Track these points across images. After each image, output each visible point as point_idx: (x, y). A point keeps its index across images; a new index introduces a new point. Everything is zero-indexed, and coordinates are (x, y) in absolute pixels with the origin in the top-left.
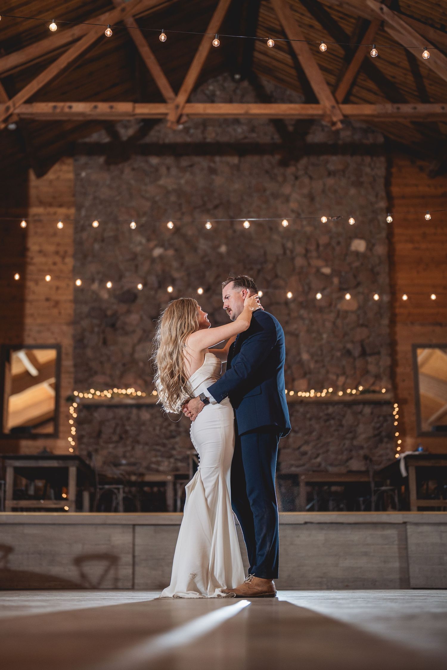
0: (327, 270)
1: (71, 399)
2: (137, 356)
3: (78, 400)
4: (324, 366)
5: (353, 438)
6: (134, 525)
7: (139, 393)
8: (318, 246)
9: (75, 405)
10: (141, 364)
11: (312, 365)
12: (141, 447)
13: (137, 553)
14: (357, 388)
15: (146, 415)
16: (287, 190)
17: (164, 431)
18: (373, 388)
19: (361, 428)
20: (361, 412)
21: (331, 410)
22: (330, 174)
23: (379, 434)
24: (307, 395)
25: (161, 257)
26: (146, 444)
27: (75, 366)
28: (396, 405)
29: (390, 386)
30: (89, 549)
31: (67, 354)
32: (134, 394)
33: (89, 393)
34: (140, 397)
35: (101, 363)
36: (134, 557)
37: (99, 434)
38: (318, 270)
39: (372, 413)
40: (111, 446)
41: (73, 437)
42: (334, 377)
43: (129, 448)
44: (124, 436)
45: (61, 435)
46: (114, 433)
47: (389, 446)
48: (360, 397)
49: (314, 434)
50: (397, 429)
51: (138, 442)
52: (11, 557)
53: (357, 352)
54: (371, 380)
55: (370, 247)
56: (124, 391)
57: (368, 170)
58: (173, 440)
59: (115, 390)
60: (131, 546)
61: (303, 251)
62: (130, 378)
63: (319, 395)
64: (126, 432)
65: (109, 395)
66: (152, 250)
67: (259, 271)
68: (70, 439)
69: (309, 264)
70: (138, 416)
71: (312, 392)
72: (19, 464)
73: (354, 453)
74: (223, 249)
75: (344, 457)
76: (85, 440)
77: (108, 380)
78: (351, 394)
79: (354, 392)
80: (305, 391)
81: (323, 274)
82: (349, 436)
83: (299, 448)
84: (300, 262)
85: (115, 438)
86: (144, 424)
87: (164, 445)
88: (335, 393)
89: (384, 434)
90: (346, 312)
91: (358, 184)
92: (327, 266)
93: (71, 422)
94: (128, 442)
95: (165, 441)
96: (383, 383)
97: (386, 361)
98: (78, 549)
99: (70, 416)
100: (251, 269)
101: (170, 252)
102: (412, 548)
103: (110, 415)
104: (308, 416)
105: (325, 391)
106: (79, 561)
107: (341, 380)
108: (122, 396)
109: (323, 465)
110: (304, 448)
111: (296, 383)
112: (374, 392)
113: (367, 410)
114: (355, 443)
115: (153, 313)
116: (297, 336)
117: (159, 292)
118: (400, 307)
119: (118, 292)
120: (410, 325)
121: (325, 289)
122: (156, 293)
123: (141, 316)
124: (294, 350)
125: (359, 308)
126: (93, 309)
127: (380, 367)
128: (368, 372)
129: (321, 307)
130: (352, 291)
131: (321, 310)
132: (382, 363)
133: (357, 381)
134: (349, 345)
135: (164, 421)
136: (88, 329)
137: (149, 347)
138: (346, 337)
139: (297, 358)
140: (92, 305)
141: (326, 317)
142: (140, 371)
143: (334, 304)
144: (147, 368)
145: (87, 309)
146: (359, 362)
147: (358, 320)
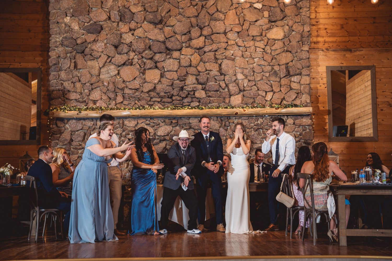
2: (102, 76)
4: (255, 85)
10: (106, 83)
11: (245, 84)
18: (294, 103)
35: (74, 83)
39: (294, 123)
40: (80, 152)
42: (263, 94)
53: (282, 73)
62: (96, 94)
67: (203, 7)
85: (83, 145)
90: (275, 40)
96: (303, 98)
97: (305, 80)
100: (197, 4)
107: (269, 95)
111: (232, 99)
113: (290, 121)
115: (116, 42)
116: (233, 60)
117: (120, 23)
118: (318, 36)
119: (86, 24)
120: (325, 50)
121: (256, 21)
122: (118, 25)
123: (105, 44)
124: (231, 72)
125: (285, 37)
126: (66, 38)
127: (301, 85)
128: (291, 89)
129: (253, 36)
130: (279, 23)
131: (254, 39)
132: (302, 82)
133: (282, 97)
134: (276, 68)
135: (124, 131)
136: (62, 55)
137: (113, 70)
138: (274, 61)
139: (234, 78)
140: (65, 35)
141: (258, 44)
142: (105, 90)
143: (264, 34)
144: (111, 87)
145: (61, 38)
146: (284, 81)
147: (284, 47)
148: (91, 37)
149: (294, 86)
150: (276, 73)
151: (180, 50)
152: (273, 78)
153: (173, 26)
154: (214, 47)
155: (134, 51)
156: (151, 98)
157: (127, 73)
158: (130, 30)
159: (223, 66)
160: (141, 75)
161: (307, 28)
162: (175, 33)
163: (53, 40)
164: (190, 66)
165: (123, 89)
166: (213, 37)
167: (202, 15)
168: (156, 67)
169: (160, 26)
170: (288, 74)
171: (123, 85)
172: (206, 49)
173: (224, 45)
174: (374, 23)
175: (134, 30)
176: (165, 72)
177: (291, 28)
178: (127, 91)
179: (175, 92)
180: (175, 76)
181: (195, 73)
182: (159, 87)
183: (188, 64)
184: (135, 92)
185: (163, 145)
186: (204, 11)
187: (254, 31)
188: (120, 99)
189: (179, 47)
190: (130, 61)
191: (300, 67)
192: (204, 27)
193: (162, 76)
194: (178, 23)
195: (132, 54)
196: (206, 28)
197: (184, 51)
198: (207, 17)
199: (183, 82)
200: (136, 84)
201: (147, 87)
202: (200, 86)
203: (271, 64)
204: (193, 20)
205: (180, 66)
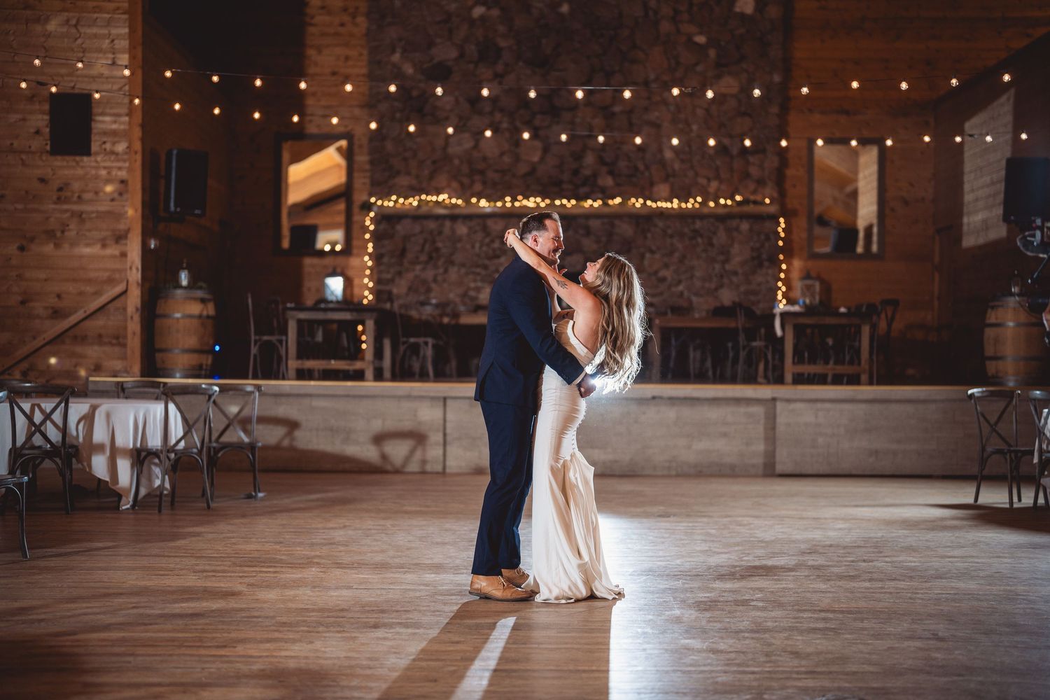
0: (701, 39)
1: (367, 207)
2: (450, 150)
3: (375, 208)
4: (692, 167)
5: (727, 261)
6: (445, 399)
7: (454, 201)
8: (691, 5)
9: (372, 214)
10: (456, 162)
11: (677, 166)
12: (456, 269)
13: (448, 431)
14: (732, 198)
15: (462, 229)
17: (485, 249)
18: (752, 198)
19: (736, 249)
20: (737, 229)
21: (698, 224)
23: (758, 257)
24: (669, 205)
25: (483, 18)
26: (463, 265)
27: (371, 162)
28: (782, 220)
29: (775, 195)
30: (390, 425)
31: (361, 146)
32: (447, 202)
33: (390, 201)
34: (456, 206)
35: (405, 159)
36: (445, 435)
37: (403, 252)
38: (690, 40)
39: (751, 230)
40: (418, 267)
41: (370, 255)
42: (703, 181)
43: (441, 270)
44: (434, 255)
45: (355, 251)
46: (422, 251)
47: (770, 271)
48: (737, 210)
49: (677, 255)
50: (782, 250)
51: (452, 263)
52: (297, 434)
53: (735, 150)
54: (752, 186)
55: (760, 7)
56: (434, 198)
58: (496, 261)
59: (424, 197)
60: (441, 422)
61: (671, 13)
62: (442, 179)
63: (683, 205)
64: (437, 250)
65: (415, 203)
66: (471, 9)
67: (612, 39)
68: (366, 258)
69: (678, 31)
70: (453, 231)
71: (676, 201)
72: (303, 315)
73: (726, 281)
74: (565, 8)
75: (713, 286)
76: (385, 260)
77: (414, 182)
78: (726, 205)
79: (729, 202)
80: (666, 201)
81: (696, 44)
82: (721, 258)
83: (656, 273)
84: (666, 26)
85: (423, 258)
86: (460, 240)
87: (485, 267)
88: (704, 204)
89: (764, 256)
90: (725, 96)
92: (701, 33)
93: (367, 236)
94: (440, 263)
95: (487, 262)
96: (768, 191)
97: (772, 161)
98: (377, 426)
99: (366, 229)
101: (495, 12)
102: (781, 428)
103: (417, 228)
104: (669, 231)
105: (692, 200)
106: (379, 439)
107: (714, 185)
108: (431, 204)
109: (686, 294)
110: (663, 273)
111: (655, 189)
112: (755, 202)
113: (745, 226)
114: (727, 267)
117: (480, 64)
120: (807, 113)
121: (697, 64)
122: (476, 66)
123: (457, 98)
124: (654, 146)
127: (764, 170)
128: (748, 176)
130: (732, 68)
132: (767, 164)
133: (734, 187)
134: (726, 141)
135: (486, 236)
136: (387, 115)
137: (467, 140)
139: (658, 156)
142: (454, 172)
143: (708, 86)
144: (465, 167)
145: (386, 88)
146: (738, 162)
147: (739, 107)
148: (432, 87)
149: (754, 171)
150: (726, 150)
151: (574, 109)
153: (562, 71)
156: (530, 185)
157: (491, 145)
160: (513, 149)
162: (567, 81)
165: (483, 171)
167: (609, 54)
168: (536, 137)
171: (484, 165)
172: (616, 108)
175: (502, 76)
176: (550, 144)
177: (752, 76)
178: (490, 174)
180: (566, 151)
182: (540, 170)
184: (503, 177)
186: (613, 47)
188: (478, 185)
189: (573, 105)
192: (614, 73)
193: (546, 151)
194: (572, 67)
196: (615, 75)
197: (581, 110)
198: (619, 58)
199: (578, 162)
201: (523, 169)
202: (604, 169)
204: (596, 61)
205: (574, 136)
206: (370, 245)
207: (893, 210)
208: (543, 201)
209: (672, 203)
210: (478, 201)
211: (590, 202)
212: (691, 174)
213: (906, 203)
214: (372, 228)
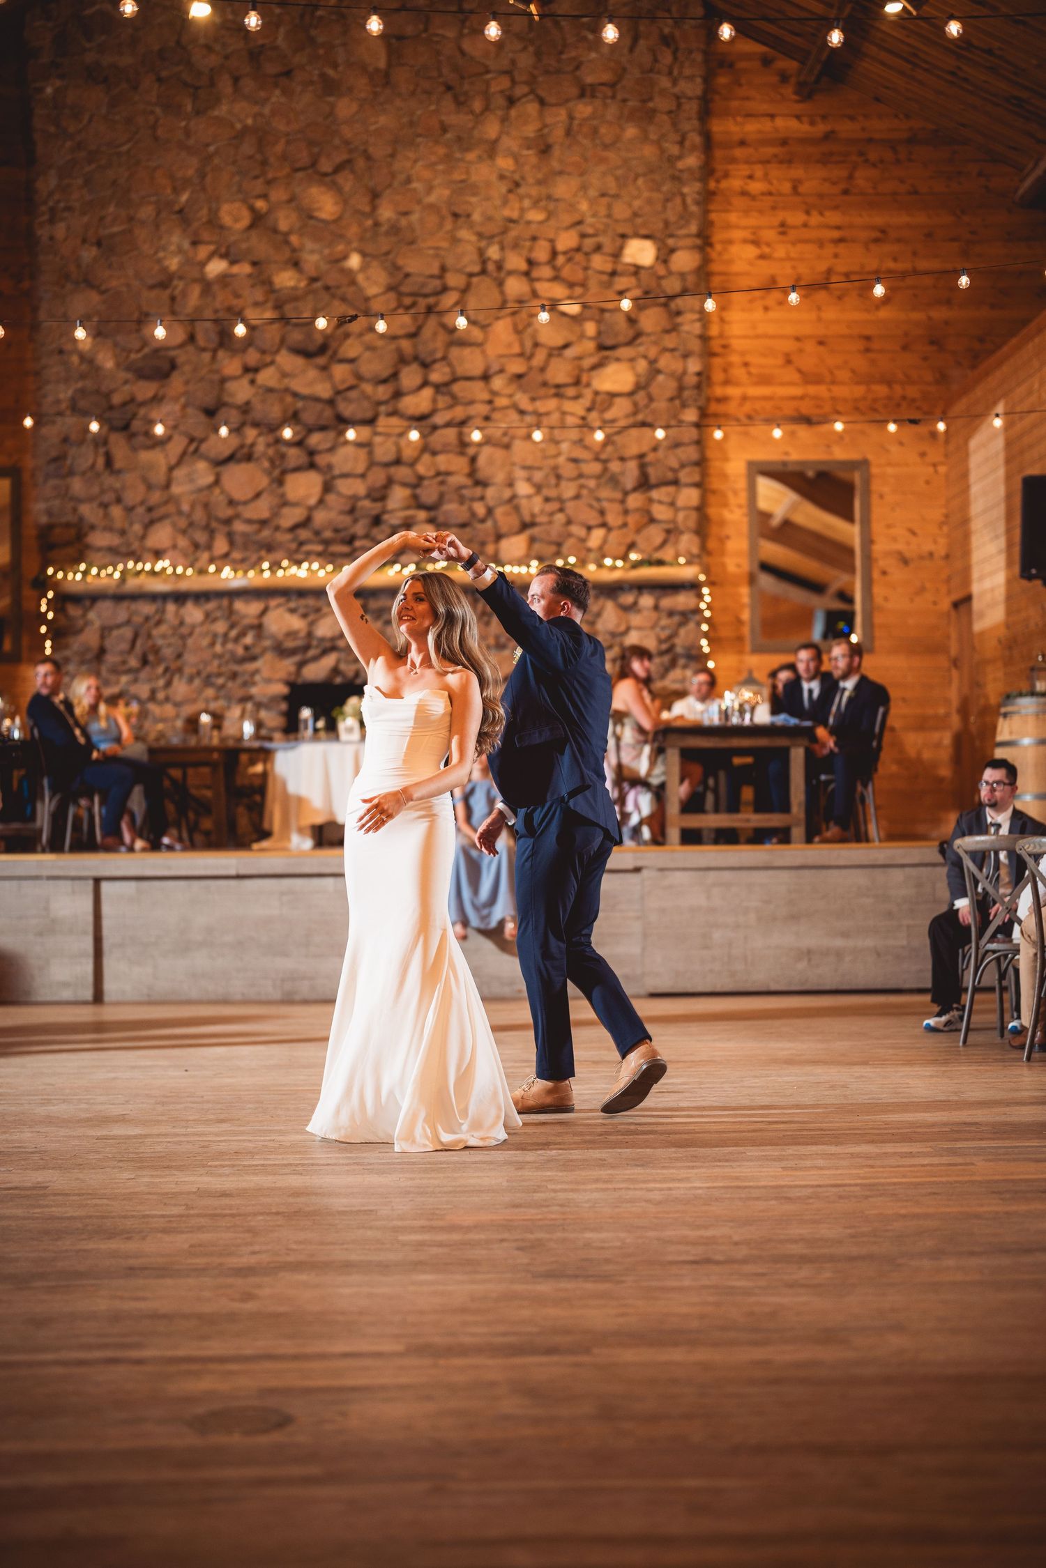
0: (572, 306)
1: (42, 584)
2: (176, 489)
3: (54, 584)
4: (561, 510)
6: (100, 880)
7: (180, 570)
8: (554, 253)
9: (50, 594)
10: (186, 506)
11: (537, 507)
12: (184, 680)
14: (625, 559)
15: (193, 614)
16: (491, 129)
17: (231, 646)
18: (658, 555)
20: (635, 607)
22: (585, 92)
23: (670, 650)
24: (524, 571)
25: (224, 279)
26: (197, 674)
28: (706, 590)
29: (696, 550)
31: (33, 487)
32: (169, 571)
33: (76, 572)
34: (183, 577)
35: (105, 506)
37: (100, 654)
38: (554, 307)
39: (656, 608)
40: (124, 679)
42: (581, 532)
43: (161, 682)
44: (151, 658)
45: (25, 654)
46: (131, 651)
48: (632, 575)
51: (179, 671)
53: (630, 480)
54: (658, 538)
55: (664, 255)
56: (148, 566)
57: (665, 82)
58: (251, 667)
59: (130, 564)
61: (523, 266)
62: (161, 535)
64: (156, 650)
65: (117, 575)
66: (203, 264)
67: (430, 310)
69: (535, 294)
70: (180, 618)
74: (354, 262)
76: (72, 666)
77: (117, 541)
78: (614, 570)
79: (620, 564)
80: (521, 565)
81: (566, 316)
84: (515, 287)
85: (133, 662)
86: (191, 631)
87: (233, 676)
89: (679, 650)
90: (613, 395)
91: (645, 116)
92: (572, 298)
93: (43, 629)
94: (160, 670)
95: (236, 668)
96: (683, 544)
97: (689, 496)
99: (40, 618)
100: (414, 305)
101: (244, 269)
103: (122, 615)
107: (597, 537)
108: (142, 576)
111: (505, 546)
112: (663, 562)
113: (647, 601)
115: (209, 400)
116: (507, 447)
117: (221, 354)
118: (727, 382)
119: (133, 356)
120: (745, 421)
121: (566, 346)
122: (214, 358)
123: (184, 407)
124: (500, 477)
125: (638, 387)
126: (82, 392)
127: (677, 510)
128: (652, 520)
129: (558, 386)
130: (624, 352)
131: (558, 391)
132: (681, 502)
133: (629, 540)
134: (615, 466)
135: (232, 626)
136: (73, 437)
137: (202, 473)
138: (609, 449)
139: (507, 494)
140: (80, 385)
141: (569, 406)
142: (183, 523)
143: (584, 379)
144: (199, 515)
145: (70, 393)
146: (634, 501)
147: (635, 413)
148: (145, 390)
149: (661, 512)
150: (614, 481)
151: (371, 422)
152: (605, 493)
153: (351, 361)
154: (459, 413)
155: (256, 425)
156: (301, 544)
157: (240, 480)
158: (247, 369)
159: (482, 461)
160: (275, 486)
161: (694, 366)
162: (359, 377)
163: (50, 399)
164: (398, 462)
165: (228, 521)
166: (457, 388)
167: (427, 332)
168: (312, 466)
169: (321, 361)
170: (644, 484)
171: (229, 512)
172: (439, 419)
173: (482, 409)
174: (867, 350)
175: (256, 370)
176: (334, 478)
177: (652, 362)
178: (239, 527)
179: (359, 529)
180: (359, 488)
181: (412, 480)
182: (320, 517)
183: (390, 457)
184: (259, 531)
185: (329, 661)
186: (432, 322)
187: (559, 372)
188: (221, 546)
189: (369, 415)
190: (245, 450)
191: (675, 464)
192: (434, 361)
193: (327, 488)
194: (368, 354)
195: (251, 434)
196: (437, 366)
197: (383, 422)
198: (442, 338)
199: (379, 505)
200: (261, 509)
201: (291, 516)
202: (422, 515)
203: (603, 456)
204: (406, 345)
205: (372, 464)
206: (48, 644)
207: (884, 573)
208: (322, 567)
209: (529, 566)
210: (219, 570)
211: (397, 567)
212: (560, 518)
213: (905, 561)
214: (50, 615)
